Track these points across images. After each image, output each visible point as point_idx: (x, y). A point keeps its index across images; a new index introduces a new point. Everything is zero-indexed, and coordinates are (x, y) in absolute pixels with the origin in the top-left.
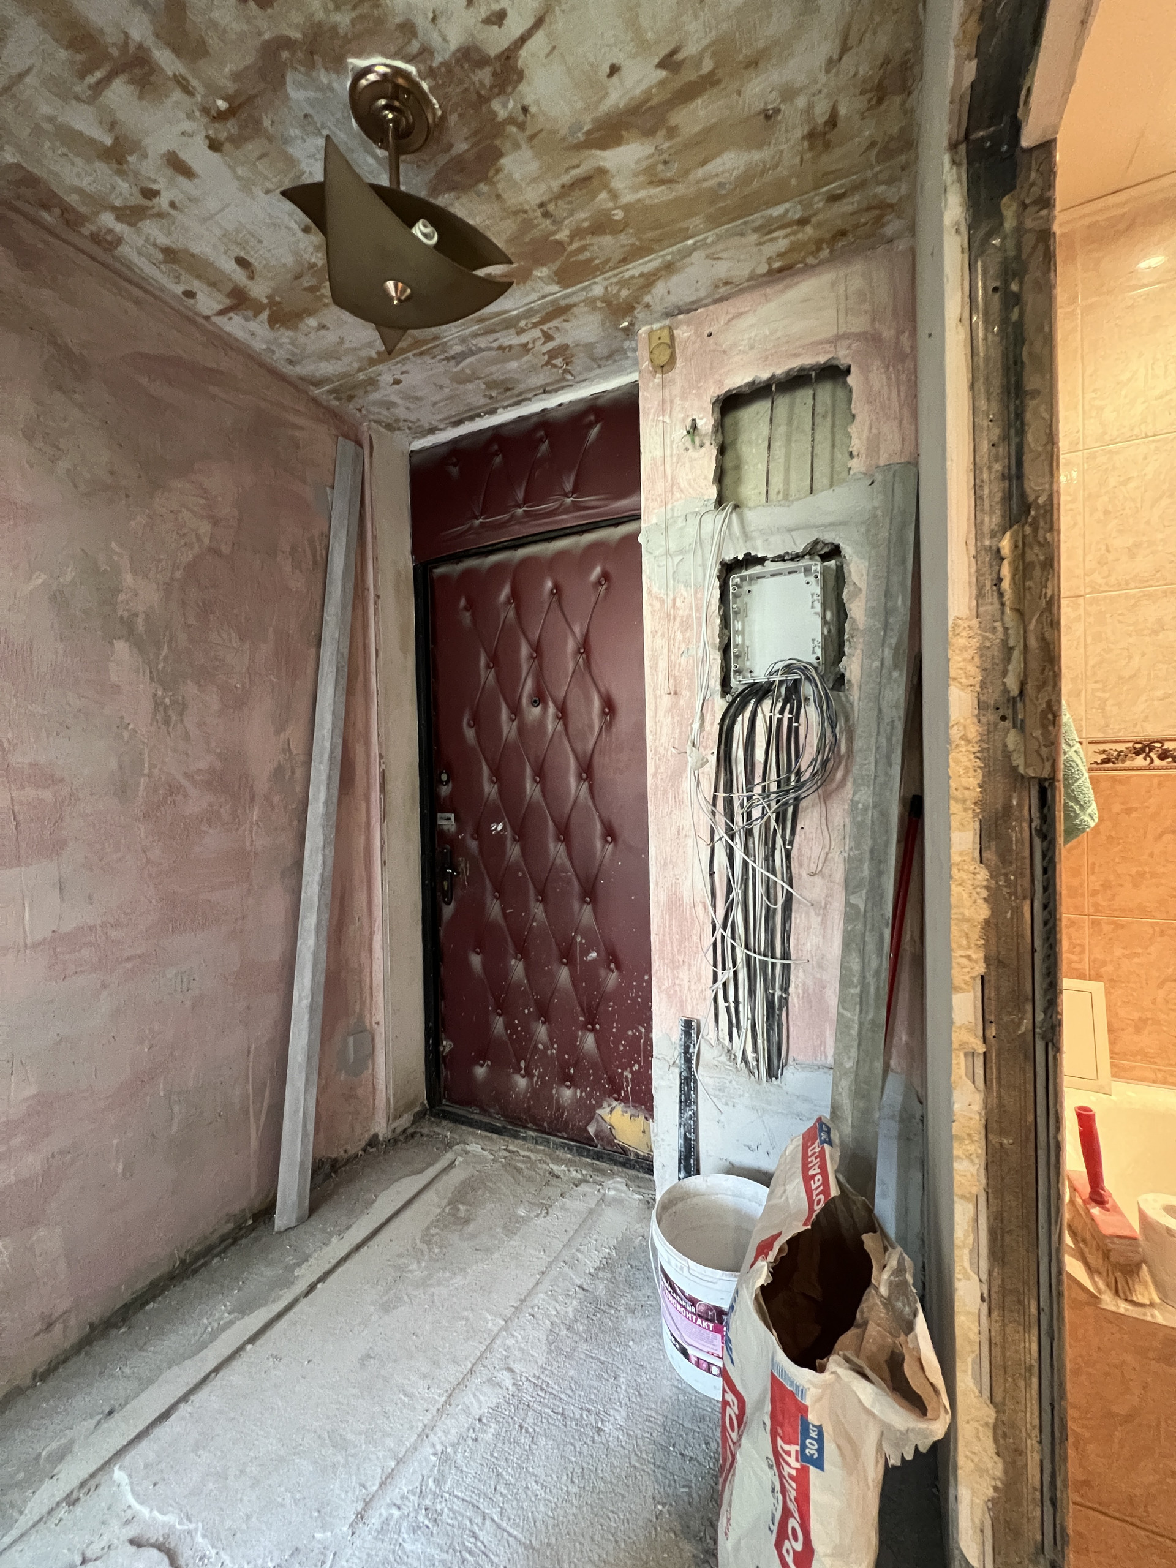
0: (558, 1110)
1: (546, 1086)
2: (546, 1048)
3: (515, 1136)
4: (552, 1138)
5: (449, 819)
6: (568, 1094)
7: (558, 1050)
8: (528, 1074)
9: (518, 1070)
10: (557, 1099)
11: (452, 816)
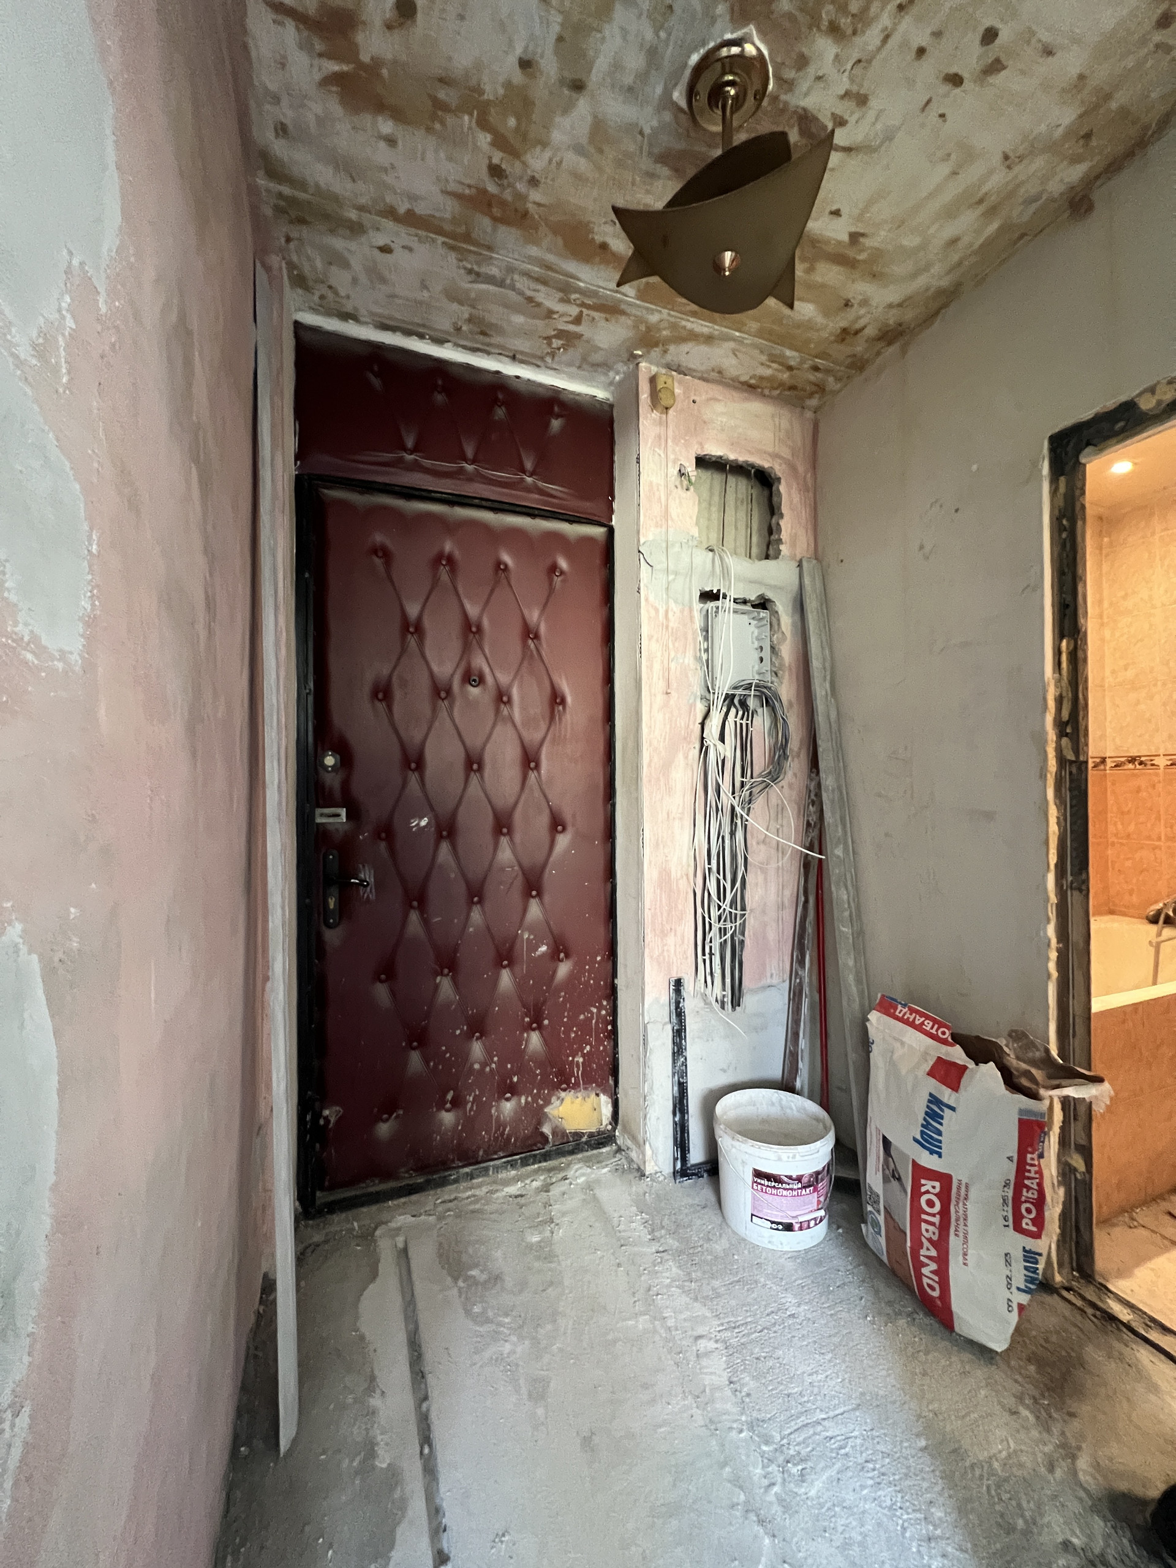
0: (497, 1129)
1: (483, 1108)
2: (484, 1065)
3: (444, 1183)
4: (492, 1163)
5: (338, 815)
6: (508, 1107)
7: (499, 1064)
8: (457, 1103)
9: (441, 1106)
10: (498, 1117)
11: (343, 812)
